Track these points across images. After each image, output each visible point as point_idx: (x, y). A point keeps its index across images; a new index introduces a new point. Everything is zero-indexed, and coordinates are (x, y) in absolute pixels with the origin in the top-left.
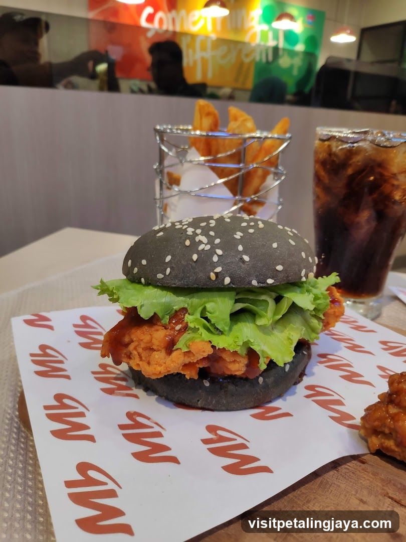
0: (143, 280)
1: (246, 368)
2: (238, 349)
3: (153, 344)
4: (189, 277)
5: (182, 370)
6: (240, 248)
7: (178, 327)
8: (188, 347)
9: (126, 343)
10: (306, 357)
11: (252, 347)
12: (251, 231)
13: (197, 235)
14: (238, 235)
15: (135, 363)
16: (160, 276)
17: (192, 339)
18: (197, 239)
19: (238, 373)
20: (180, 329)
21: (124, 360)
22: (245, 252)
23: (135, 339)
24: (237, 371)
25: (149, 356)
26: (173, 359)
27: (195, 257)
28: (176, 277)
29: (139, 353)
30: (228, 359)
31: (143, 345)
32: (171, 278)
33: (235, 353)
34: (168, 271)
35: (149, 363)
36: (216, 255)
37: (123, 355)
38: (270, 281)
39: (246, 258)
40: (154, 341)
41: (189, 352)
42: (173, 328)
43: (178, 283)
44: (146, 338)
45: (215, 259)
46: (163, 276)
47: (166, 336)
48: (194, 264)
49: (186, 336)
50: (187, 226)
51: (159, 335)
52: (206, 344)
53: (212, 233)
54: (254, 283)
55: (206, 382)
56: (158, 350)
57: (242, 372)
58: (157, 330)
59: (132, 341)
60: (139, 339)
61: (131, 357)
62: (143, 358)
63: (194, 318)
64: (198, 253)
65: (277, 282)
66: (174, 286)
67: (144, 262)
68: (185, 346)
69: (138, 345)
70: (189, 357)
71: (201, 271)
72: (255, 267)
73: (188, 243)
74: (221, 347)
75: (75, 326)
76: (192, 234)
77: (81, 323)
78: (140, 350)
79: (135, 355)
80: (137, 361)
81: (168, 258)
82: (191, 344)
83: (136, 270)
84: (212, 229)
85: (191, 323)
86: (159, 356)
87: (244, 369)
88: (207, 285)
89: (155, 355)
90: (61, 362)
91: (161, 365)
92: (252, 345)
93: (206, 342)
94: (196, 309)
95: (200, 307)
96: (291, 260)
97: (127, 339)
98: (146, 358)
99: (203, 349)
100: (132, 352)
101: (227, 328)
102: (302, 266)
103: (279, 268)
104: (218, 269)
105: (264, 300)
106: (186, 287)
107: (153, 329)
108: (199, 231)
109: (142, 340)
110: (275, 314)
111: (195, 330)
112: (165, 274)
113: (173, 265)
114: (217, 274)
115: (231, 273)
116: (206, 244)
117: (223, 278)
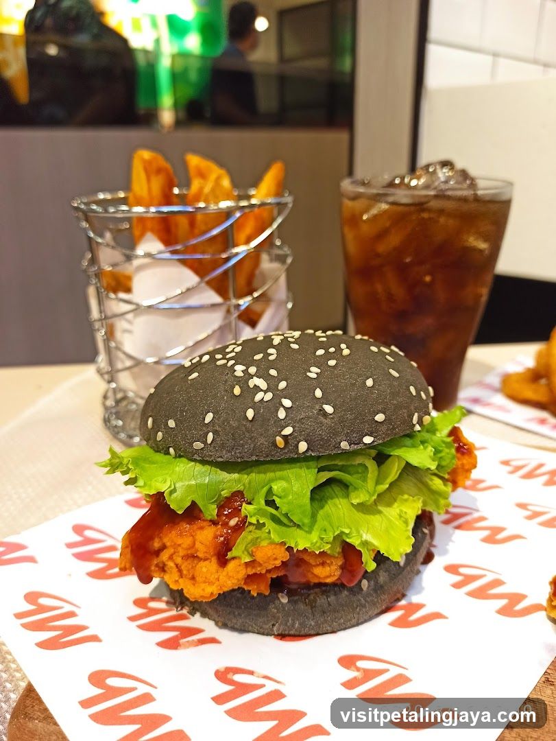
0: (171, 450)
1: (341, 571)
2: (327, 548)
3: (198, 551)
4: (243, 446)
5: (245, 583)
6: (318, 393)
7: (233, 522)
8: (252, 555)
9: (156, 549)
10: (428, 537)
11: (348, 540)
12: (332, 363)
13: (251, 377)
14: (314, 372)
15: (172, 579)
16: (198, 445)
17: (255, 542)
18: (251, 383)
19: (328, 581)
20: (237, 524)
21: (155, 575)
22: (326, 399)
23: (168, 544)
24: (328, 577)
25: (192, 567)
26: (231, 574)
27: (250, 414)
28: (223, 446)
29: (177, 566)
30: (312, 562)
31: (182, 552)
32: (215, 447)
33: (323, 554)
34: (210, 437)
35: (193, 578)
36: (282, 409)
37: (153, 568)
38: (368, 440)
39: (329, 409)
40: (198, 545)
41: (253, 562)
42: (225, 525)
43: (226, 456)
44: (186, 542)
45: (282, 414)
46: (202, 446)
47: (216, 537)
48: (248, 425)
49: (246, 537)
50: (233, 362)
51: (206, 536)
52: (278, 546)
53: (273, 372)
54: (344, 445)
55: (282, 597)
56: (206, 559)
57: (336, 578)
58: (202, 528)
59: (164, 547)
60: (175, 544)
61: (166, 569)
62: (185, 572)
63: (255, 509)
64: (254, 406)
65: (379, 439)
66: (220, 460)
67: (171, 423)
68: (246, 553)
69: (175, 553)
70: (253, 567)
71: (262, 435)
72: (342, 422)
73: (237, 391)
74: (301, 548)
75: (70, 546)
76: (242, 375)
77: (78, 538)
78: (179, 560)
79: (171, 567)
80: (176, 576)
81: (209, 417)
82: (254, 550)
83: (160, 435)
84: (272, 365)
85: (251, 517)
86: (208, 568)
87: (338, 573)
88: (272, 455)
89: (201, 568)
90: (71, 614)
91: (211, 583)
92: (349, 538)
93: (277, 544)
94: (257, 492)
95: (263, 487)
96: (395, 402)
97: (156, 544)
98: (188, 570)
99: (274, 556)
100: (166, 563)
101: (307, 521)
102: (412, 408)
103: (380, 417)
104: (288, 431)
105: (360, 465)
106: (239, 460)
107: (195, 527)
108: (252, 370)
109: (179, 545)
110: (378, 482)
111: (260, 526)
112: (205, 442)
113: (218, 428)
114: (285, 438)
115: (308, 435)
116: (265, 392)
117: (296, 443)
